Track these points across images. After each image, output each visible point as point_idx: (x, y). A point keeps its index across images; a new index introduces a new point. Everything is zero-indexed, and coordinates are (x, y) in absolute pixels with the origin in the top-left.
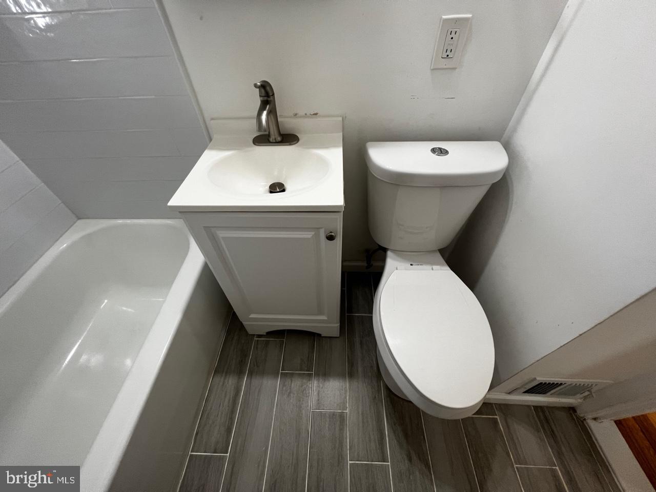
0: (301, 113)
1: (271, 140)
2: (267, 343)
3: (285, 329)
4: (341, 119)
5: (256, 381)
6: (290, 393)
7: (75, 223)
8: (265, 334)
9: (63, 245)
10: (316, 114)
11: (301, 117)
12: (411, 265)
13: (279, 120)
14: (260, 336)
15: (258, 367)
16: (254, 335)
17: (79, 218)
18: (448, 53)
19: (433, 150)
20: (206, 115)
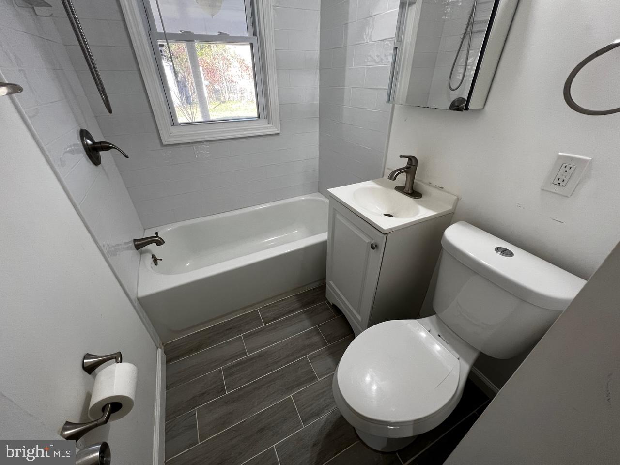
0: (434, 183)
1: (404, 191)
2: (328, 309)
3: (343, 312)
4: (456, 197)
5: (303, 316)
6: (308, 338)
7: (316, 192)
8: (331, 304)
9: (303, 198)
10: (442, 188)
11: (432, 186)
12: (439, 336)
13: (415, 181)
14: (329, 303)
15: (312, 313)
16: (327, 300)
17: (319, 192)
18: (559, 182)
19: (497, 249)
20: (387, 165)
